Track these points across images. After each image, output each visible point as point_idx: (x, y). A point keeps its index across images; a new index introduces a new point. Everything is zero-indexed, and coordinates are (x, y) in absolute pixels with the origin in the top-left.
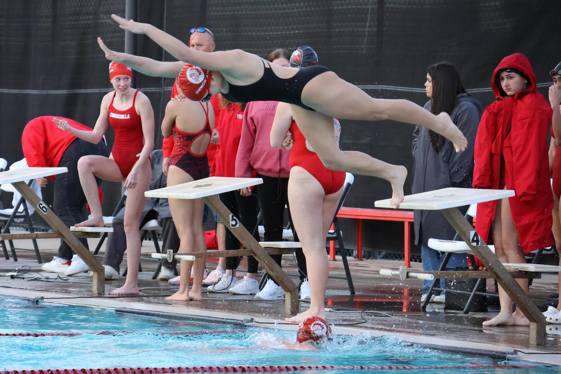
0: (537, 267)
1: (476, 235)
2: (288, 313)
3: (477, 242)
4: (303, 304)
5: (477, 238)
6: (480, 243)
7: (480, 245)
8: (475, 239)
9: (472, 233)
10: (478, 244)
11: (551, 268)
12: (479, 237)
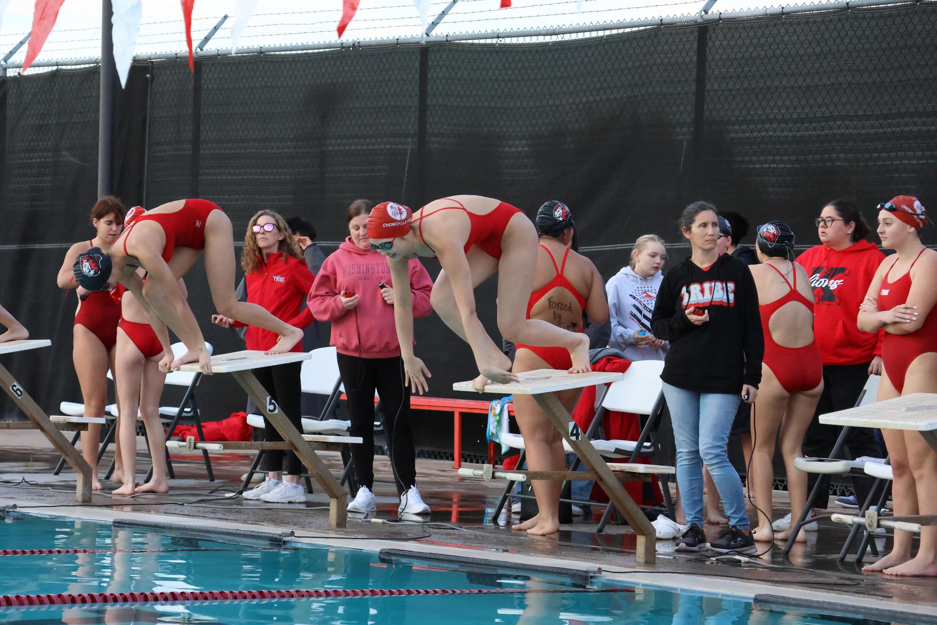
0: (648, 468)
1: (575, 427)
2: (332, 525)
3: (577, 435)
4: (350, 515)
5: (577, 431)
6: (580, 437)
7: (580, 439)
8: (575, 432)
9: (571, 425)
10: (577, 438)
11: (664, 469)
12: (580, 430)
